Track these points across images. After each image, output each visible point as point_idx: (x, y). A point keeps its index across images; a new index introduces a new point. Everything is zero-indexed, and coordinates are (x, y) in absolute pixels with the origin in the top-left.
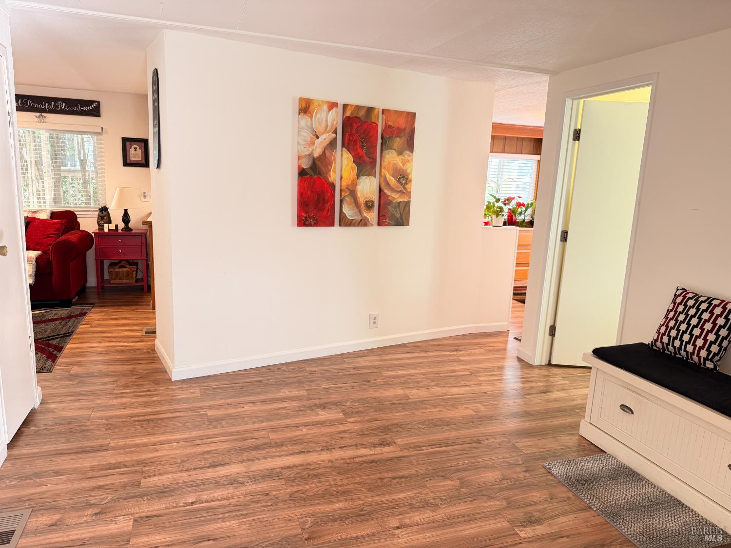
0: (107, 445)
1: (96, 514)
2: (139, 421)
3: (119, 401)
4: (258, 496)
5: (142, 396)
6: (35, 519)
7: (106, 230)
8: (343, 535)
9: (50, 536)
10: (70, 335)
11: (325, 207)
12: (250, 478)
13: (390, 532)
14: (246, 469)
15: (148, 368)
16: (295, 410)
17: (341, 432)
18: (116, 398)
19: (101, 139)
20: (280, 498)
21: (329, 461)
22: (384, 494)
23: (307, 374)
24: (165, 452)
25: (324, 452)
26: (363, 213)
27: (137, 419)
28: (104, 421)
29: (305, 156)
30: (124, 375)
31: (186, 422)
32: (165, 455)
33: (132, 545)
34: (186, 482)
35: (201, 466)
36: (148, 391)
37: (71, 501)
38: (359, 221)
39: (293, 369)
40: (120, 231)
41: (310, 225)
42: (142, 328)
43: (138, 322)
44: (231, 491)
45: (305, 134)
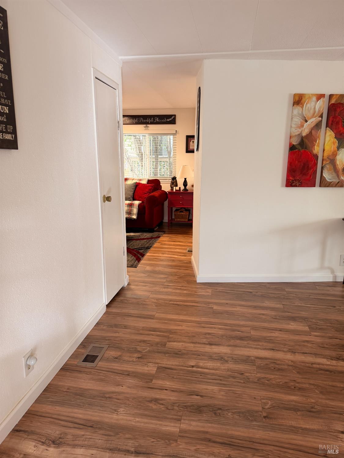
0: (154, 316)
1: (139, 358)
2: (173, 304)
3: (166, 290)
4: (236, 374)
5: (179, 289)
6: (108, 352)
7: (174, 190)
8: (294, 423)
9: (113, 364)
10: (150, 248)
11: (309, 173)
12: (233, 359)
13: (335, 434)
14: (232, 351)
15: (185, 272)
16: (272, 318)
17: (304, 341)
18: (165, 288)
19: (175, 138)
20: (251, 379)
21: (292, 361)
22: (333, 400)
23: (286, 293)
24: (184, 328)
25: (289, 354)
26: (340, 177)
27: (172, 302)
28: (155, 301)
29: (296, 135)
30: (172, 275)
31: (200, 311)
32: (183, 330)
33: (154, 383)
34: (192, 351)
35: (203, 342)
36: (182, 286)
37: (128, 346)
38: (337, 183)
39: (275, 288)
40: (181, 191)
41: (295, 186)
42: (187, 248)
43: (185, 244)
44: (219, 365)
45: (296, 120)
